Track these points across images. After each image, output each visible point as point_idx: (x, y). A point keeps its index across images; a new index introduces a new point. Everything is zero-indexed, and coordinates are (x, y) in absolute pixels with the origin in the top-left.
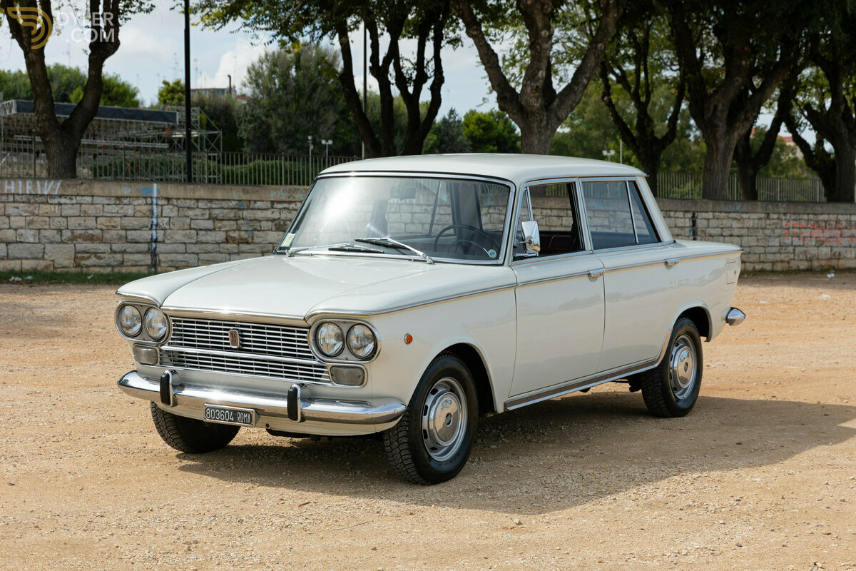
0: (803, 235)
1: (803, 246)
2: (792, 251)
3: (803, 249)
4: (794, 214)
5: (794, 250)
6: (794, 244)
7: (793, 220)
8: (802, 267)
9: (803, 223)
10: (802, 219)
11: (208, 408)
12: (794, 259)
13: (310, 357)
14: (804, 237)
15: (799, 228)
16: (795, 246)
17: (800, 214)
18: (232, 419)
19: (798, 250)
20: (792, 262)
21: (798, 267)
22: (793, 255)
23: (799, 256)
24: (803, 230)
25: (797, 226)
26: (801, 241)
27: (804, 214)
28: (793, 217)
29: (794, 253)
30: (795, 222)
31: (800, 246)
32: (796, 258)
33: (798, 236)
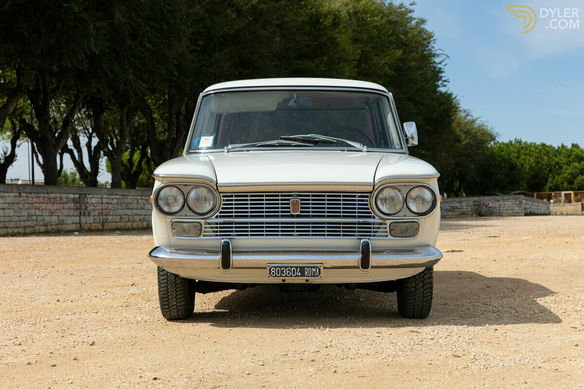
0: (41, 208)
1: (42, 215)
2: (35, 219)
3: (42, 217)
4: (36, 193)
5: (37, 218)
6: (37, 214)
7: (35, 197)
8: (42, 231)
9: (41, 199)
10: (40, 197)
11: (272, 267)
12: (37, 225)
13: (370, 217)
14: (42, 209)
15: (39, 203)
16: (37, 216)
17: (39, 193)
18: (300, 274)
19: (39, 218)
20: (36, 227)
21: (39, 230)
22: (36, 222)
23: (39, 223)
24: (41, 204)
25: (38, 202)
26: (41, 212)
27: (41, 193)
28: (35, 195)
29: (37, 221)
30: (36, 199)
31: (40, 215)
32: (38, 224)
33: (38, 209)
